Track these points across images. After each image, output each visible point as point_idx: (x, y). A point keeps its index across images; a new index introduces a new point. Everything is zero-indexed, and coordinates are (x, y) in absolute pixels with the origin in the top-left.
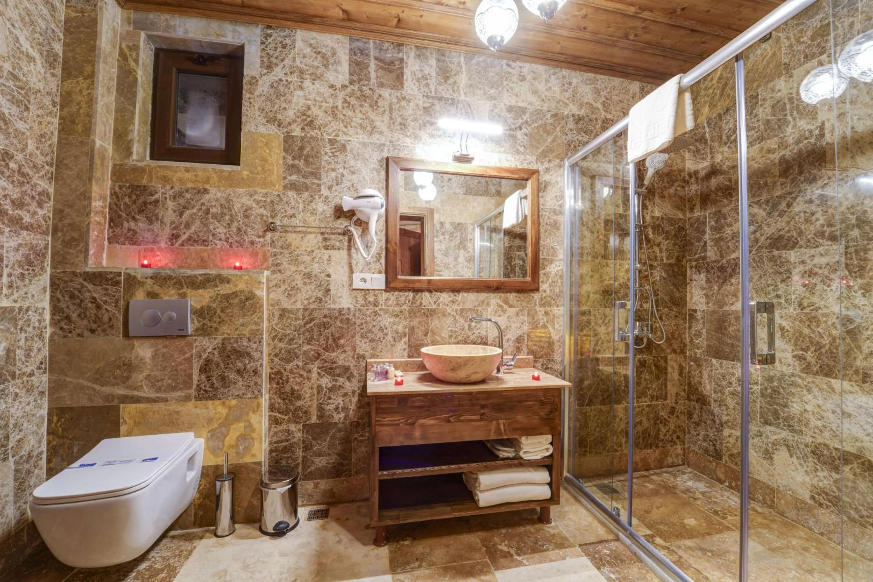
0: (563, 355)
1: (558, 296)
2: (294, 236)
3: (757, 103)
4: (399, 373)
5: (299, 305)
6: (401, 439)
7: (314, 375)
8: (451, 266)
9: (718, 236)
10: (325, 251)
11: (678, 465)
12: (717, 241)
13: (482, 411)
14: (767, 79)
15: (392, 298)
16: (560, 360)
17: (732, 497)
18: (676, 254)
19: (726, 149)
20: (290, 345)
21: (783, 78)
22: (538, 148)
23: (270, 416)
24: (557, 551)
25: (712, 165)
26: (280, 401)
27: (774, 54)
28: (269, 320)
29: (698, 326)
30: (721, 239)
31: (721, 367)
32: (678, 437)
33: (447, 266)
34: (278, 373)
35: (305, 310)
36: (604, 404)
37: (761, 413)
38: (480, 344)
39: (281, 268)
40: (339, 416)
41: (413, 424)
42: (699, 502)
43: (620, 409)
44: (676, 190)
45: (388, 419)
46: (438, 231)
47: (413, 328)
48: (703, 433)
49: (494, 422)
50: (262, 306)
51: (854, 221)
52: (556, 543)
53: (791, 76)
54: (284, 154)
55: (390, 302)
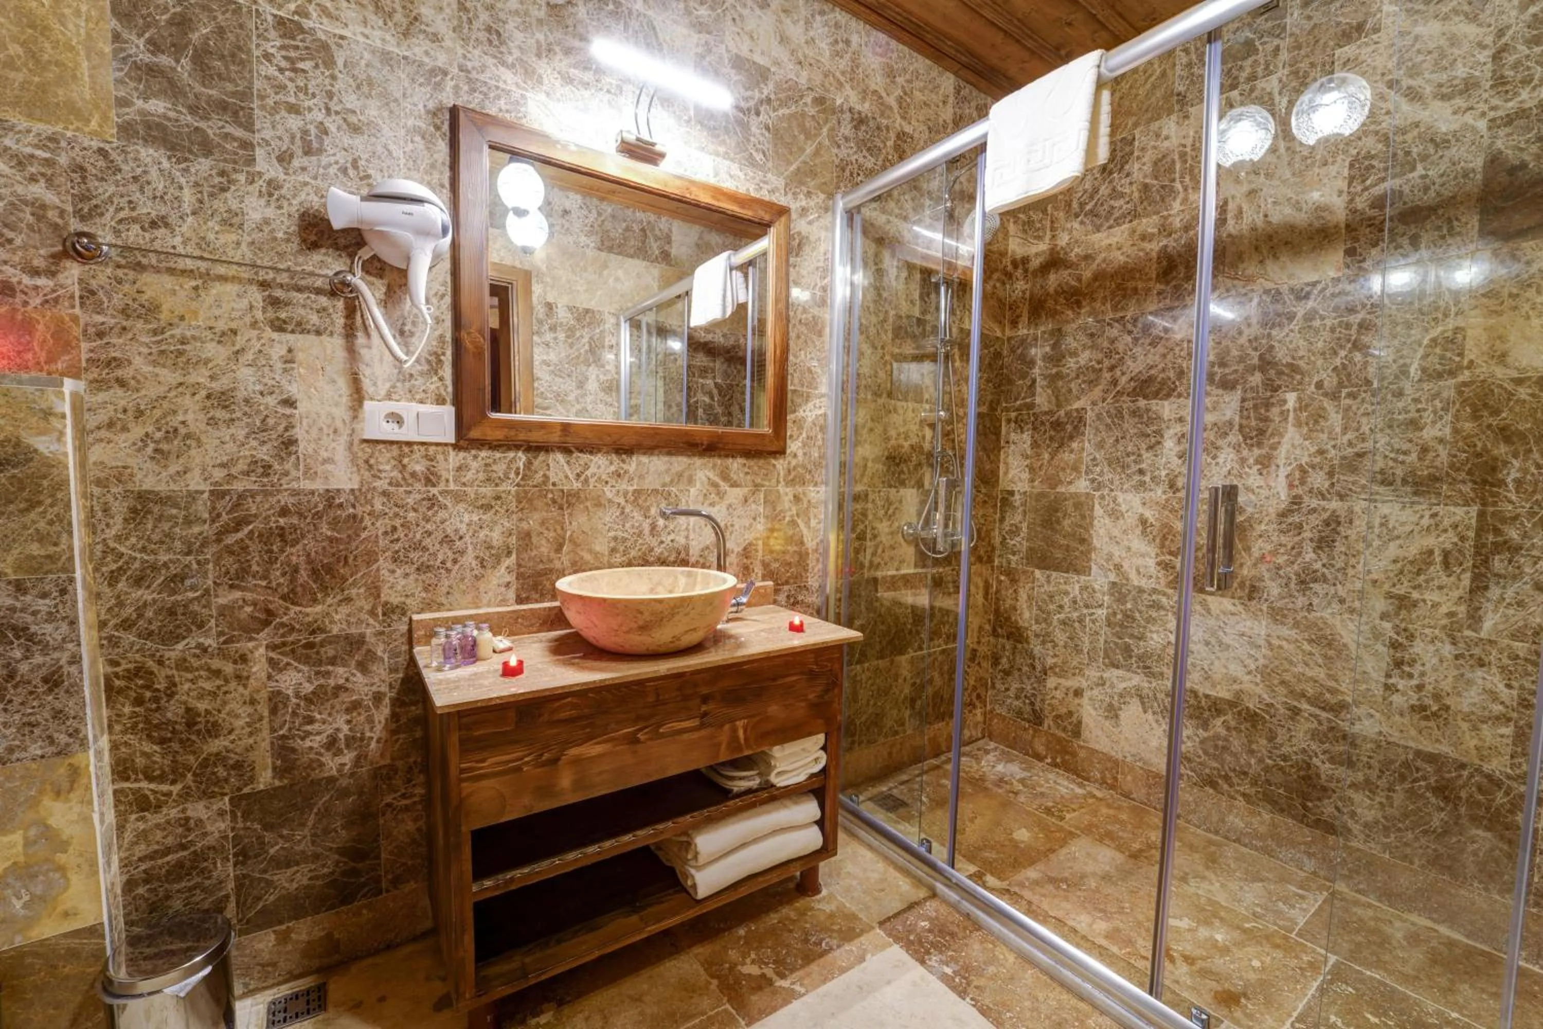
0: (825, 573)
1: (818, 465)
2: (168, 281)
3: (1132, 153)
4: (502, 642)
5: (195, 482)
6: (526, 800)
7: (259, 668)
8: (571, 397)
9: (1054, 371)
10: (275, 335)
11: (978, 740)
12: (1053, 379)
13: (704, 708)
14: (1149, 115)
15: (474, 465)
16: (816, 585)
17: (1060, 781)
18: (989, 398)
19: (1076, 225)
20: (174, 592)
21: (1174, 117)
22: (789, 163)
23: (115, 792)
24: (847, 947)
25: (1053, 251)
26: (148, 747)
27: (1164, 74)
28: (91, 526)
29: (1015, 518)
30: (1058, 376)
31: (1049, 582)
32: (979, 696)
33: (560, 398)
34: (139, 671)
35: (218, 495)
36: (882, 658)
37: (1106, 650)
38: (673, 564)
39: (125, 373)
40: (339, 760)
41: (555, 761)
42: (1022, 798)
43: (904, 664)
44: (994, 287)
45: (492, 761)
46: (540, 322)
47: (528, 535)
48: (1015, 686)
49: (727, 727)
50: (63, 484)
51: (1256, 361)
52: (840, 931)
53: (1186, 117)
54: (114, 23)
55: (470, 475)
